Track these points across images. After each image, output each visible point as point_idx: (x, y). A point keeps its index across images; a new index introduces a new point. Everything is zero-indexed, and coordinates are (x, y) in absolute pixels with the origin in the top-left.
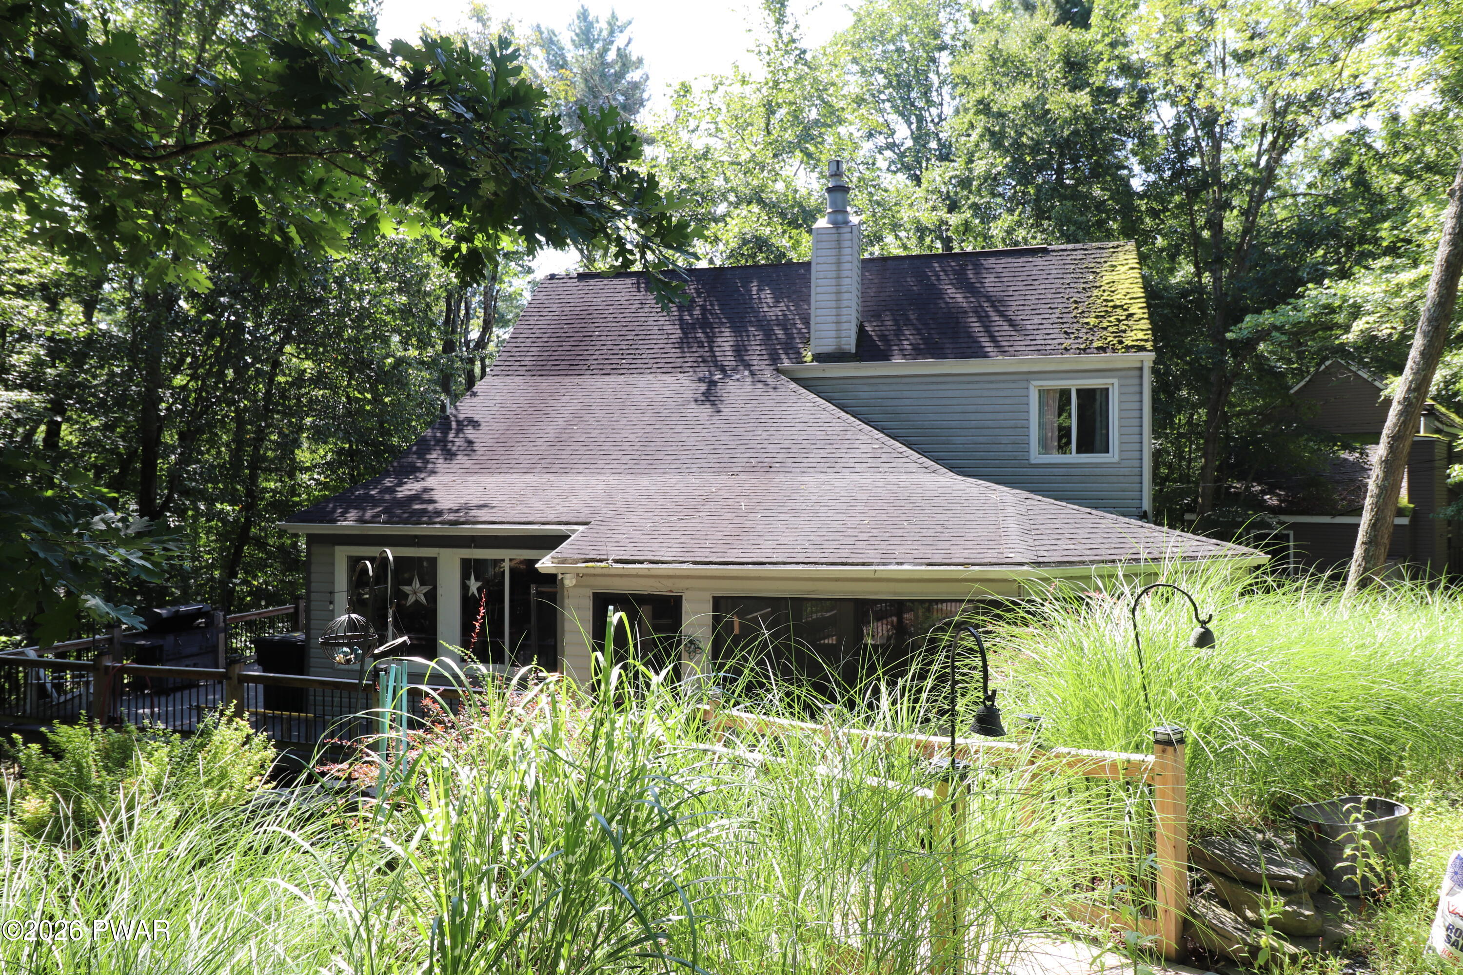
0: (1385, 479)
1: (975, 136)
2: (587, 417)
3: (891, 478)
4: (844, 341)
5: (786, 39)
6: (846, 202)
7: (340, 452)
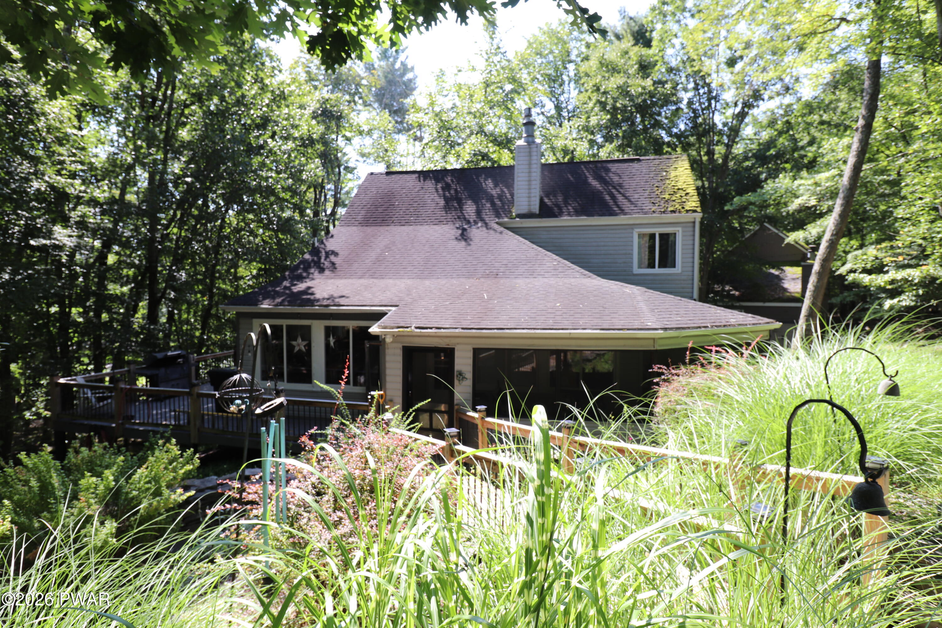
0: (818, 282)
1: (591, 105)
2: (393, 248)
3: (566, 281)
4: (532, 207)
5: (495, 47)
6: (533, 131)
7: (260, 269)
